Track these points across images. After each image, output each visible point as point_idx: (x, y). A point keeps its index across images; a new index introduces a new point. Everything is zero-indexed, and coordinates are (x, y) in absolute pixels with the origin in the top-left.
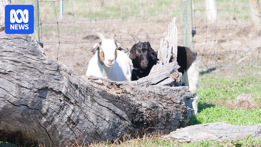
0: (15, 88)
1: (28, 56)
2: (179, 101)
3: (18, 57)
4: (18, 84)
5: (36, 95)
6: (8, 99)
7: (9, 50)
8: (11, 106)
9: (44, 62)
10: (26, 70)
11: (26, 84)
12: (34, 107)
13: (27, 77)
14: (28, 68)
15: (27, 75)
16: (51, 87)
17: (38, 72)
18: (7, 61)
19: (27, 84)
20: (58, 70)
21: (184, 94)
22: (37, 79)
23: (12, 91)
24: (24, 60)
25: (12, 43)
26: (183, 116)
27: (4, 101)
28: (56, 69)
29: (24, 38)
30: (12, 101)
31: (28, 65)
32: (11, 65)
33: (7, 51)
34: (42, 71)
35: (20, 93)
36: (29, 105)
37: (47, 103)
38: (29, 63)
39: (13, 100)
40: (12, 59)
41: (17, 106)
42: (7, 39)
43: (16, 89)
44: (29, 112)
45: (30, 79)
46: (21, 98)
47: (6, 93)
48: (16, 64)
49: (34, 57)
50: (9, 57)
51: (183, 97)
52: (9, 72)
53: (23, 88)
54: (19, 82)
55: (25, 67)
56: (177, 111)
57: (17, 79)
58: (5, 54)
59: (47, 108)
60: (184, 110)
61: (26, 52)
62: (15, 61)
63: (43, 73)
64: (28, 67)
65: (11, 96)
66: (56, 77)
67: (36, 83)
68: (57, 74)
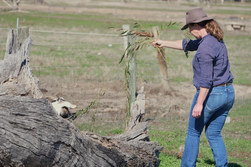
0: (37, 141)
1: (47, 116)
2: (151, 153)
3: (40, 117)
4: (40, 139)
5: (52, 147)
6: (32, 150)
7: (33, 111)
8: (34, 156)
9: (58, 121)
10: (46, 127)
11: (45, 139)
12: (50, 157)
13: (47, 132)
14: (47, 126)
15: (46, 131)
16: (64, 141)
17: (54, 129)
18: (31, 119)
19: (47, 138)
20: (68, 128)
21: (155, 147)
22: (53, 134)
23: (35, 144)
24: (44, 119)
25: (35, 106)
26: (154, 165)
27: (29, 151)
28: (67, 127)
29: (43, 101)
30: (35, 152)
31: (47, 123)
32: (34, 123)
33: (31, 112)
34: (57, 129)
35: (41, 145)
36: (47, 155)
37: (60, 154)
38: (48, 122)
39: (36, 151)
40: (35, 118)
41: (38, 155)
42: (31, 102)
43: (38, 142)
44: (47, 160)
45: (49, 135)
46: (42, 150)
47: (31, 146)
48: (38, 122)
49: (51, 117)
50: (32, 116)
51: (154, 150)
52: (33, 128)
53: (43, 142)
54: (40, 137)
55: (45, 125)
56: (150, 160)
57: (39, 135)
58: (30, 114)
59: (59, 157)
60: (155, 160)
61: (45, 113)
62: (37, 120)
63: (57, 130)
64: (47, 125)
65: (34, 148)
66: (67, 133)
67: (53, 138)
68: (68, 130)
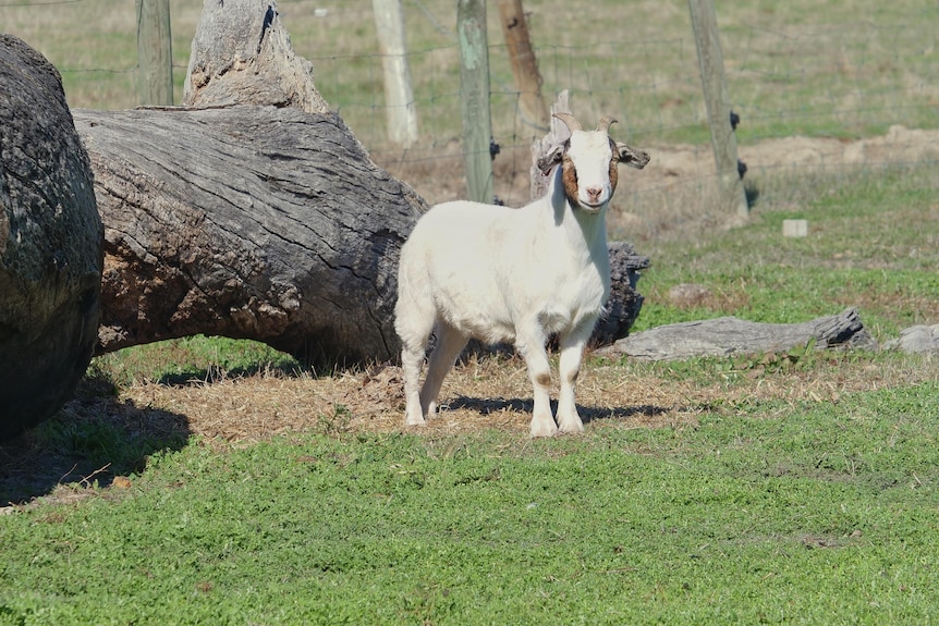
0: (331, 227)
1: (347, 160)
2: (618, 276)
3: (330, 162)
4: (338, 221)
5: (369, 246)
6: (320, 252)
7: (312, 147)
8: (324, 268)
9: (374, 174)
10: (349, 190)
11: (350, 222)
12: (363, 273)
13: (352, 205)
14: (351, 187)
15: (350, 201)
16: (395, 229)
17: (370, 197)
18: (311, 169)
19: (354, 220)
20: (401, 194)
21: (627, 259)
22: (370, 210)
23: (327, 234)
24: (342, 169)
25: (315, 132)
26: (626, 310)
27: (312, 256)
28: (398, 192)
29: (333, 121)
30: (326, 257)
31: (350, 179)
32: (320, 179)
33: (307, 149)
34: (376, 195)
35: (342, 239)
36: (355, 268)
37: (386, 265)
38: (352, 176)
39: (330, 254)
40: (320, 166)
41: (335, 268)
42: (304, 123)
43: (334, 231)
44: (355, 283)
45: (358, 210)
46: (343, 251)
47: (317, 240)
48: (329, 176)
49: (357, 164)
50: (313, 161)
51: (625, 266)
52: (319, 193)
53: (346, 229)
54: (338, 216)
55: (346, 185)
56: (616, 297)
57: (335, 210)
58: (305, 154)
59: (386, 276)
60: (628, 296)
61: (342, 152)
62: (326, 171)
63: (377, 198)
64: (351, 185)
65: (326, 246)
66: (400, 208)
67: (368, 220)
68: (401, 201)
